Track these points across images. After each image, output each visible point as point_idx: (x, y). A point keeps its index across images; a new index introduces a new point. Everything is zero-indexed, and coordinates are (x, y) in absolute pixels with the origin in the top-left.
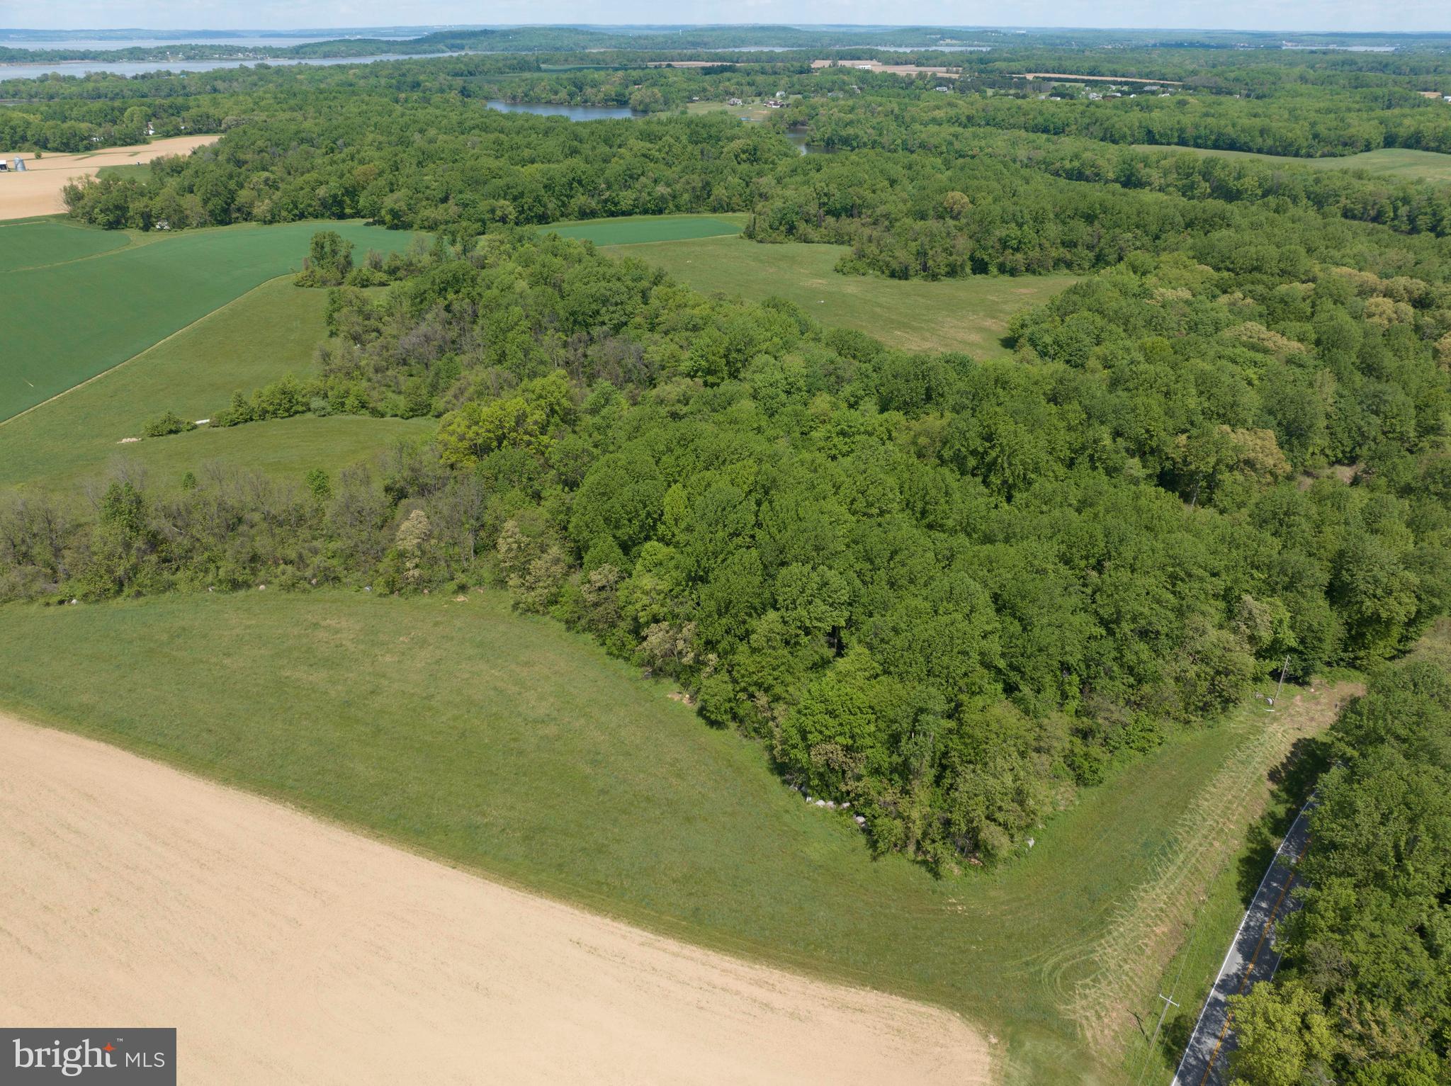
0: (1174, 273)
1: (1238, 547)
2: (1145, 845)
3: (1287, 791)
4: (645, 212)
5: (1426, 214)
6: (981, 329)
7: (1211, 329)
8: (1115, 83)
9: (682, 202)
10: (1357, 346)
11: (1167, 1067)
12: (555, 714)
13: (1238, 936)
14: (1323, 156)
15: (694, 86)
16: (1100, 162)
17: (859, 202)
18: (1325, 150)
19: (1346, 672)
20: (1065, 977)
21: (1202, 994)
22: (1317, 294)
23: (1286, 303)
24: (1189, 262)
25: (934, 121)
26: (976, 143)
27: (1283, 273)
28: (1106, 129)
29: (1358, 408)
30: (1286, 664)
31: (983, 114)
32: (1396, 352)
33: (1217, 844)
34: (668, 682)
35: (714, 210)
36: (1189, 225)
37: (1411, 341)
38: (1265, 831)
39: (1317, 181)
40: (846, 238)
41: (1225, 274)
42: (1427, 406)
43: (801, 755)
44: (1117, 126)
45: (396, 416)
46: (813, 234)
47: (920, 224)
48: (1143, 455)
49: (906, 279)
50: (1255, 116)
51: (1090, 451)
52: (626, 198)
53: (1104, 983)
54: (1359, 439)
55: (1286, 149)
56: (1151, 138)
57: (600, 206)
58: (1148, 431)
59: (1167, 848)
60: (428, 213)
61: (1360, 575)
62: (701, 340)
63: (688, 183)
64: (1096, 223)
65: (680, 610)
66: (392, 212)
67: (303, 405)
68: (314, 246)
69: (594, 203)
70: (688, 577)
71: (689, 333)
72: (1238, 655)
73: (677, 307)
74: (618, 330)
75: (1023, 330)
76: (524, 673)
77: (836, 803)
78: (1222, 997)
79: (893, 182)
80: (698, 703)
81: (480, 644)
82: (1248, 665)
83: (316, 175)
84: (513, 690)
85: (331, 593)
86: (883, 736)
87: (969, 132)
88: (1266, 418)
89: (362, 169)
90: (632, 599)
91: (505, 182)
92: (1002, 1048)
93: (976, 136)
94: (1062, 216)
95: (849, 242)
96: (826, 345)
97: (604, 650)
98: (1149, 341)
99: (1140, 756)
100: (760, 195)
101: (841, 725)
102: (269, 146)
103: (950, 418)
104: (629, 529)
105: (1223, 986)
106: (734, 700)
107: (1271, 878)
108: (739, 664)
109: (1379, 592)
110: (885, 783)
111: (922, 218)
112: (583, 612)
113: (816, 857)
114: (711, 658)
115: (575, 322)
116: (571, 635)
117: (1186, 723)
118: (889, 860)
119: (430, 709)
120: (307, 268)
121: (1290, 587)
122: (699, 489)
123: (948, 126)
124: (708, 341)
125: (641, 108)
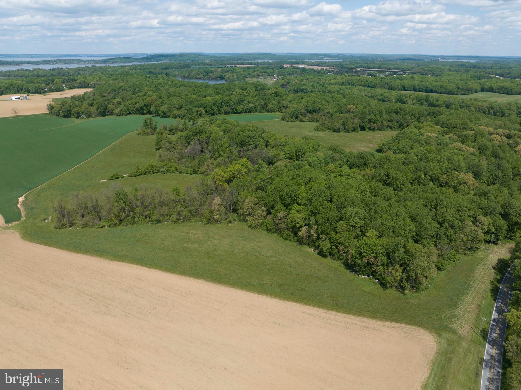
0: (429, 129)
1: (474, 203)
2: (462, 286)
3: (498, 272)
4: (246, 112)
5: (499, 112)
7: (445, 145)
8: (388, 71)
9: (258, 109)
10: (491, 149)
11: (484, 341)
12: (274, 255)
13: (495, 309)
14: (462, 94)
15: (246, 73)
16: (390, 96)
17: (318, 109)
18: (463, 92)
19: (508, 241)
20: (449, 318)
21: (489, 323)
22: (476, 134)
23: (466, 137)
24: (433, 125)
25: (331, 84)
26: (347, 91)
27: (464, 128)
28: (389, 86)
29: (494, 168)
30: (492, 237)
31: (347, 82)
32: (503, 151)
33: (482, 285)
34: (304, 246)
35: (268, 112)
36: (429, 115)
37: (507, 148)
38: (495, 282)
39: (463, 102)
40: (315, 120)
41: (445, 129)
42: (515, 167)
43: (359, 261)
44: (393, 85)
45: (188, 174)
46: (305, 119)
47: (342, 115)
48: (433, 181)
50: (438, 81)
51: (418, 180)
52: (240, 108)
53: (460, 320)
54: (495, 178)
55: (449, 92)
56: (404, 89)
57: (231, 110)
59: (469, 286)
60: (175, 112)
61: (512, 210)
62: (287, 149)
63: (260, 103)
64: (399, 114)
65: (311, 223)
66: (163, 112)
67: (157, 170)
68: (144, 122)
69: (229, 109)
70: (312, 213)
71: (282, 147)
72: (479, 233)
73: (275, 139)
74: (256, 147)
75: (384, 147)
76: (260, 244)
77: (368, 276)
78: (494, 324)
79: (328, 102)
80: (317, 251)
81: (242, 237)
82: (482, 237)
83: (135, 100)
84: (258, 249)
85: (189, 224)
86: (384, 254)
87: (344, 87)
88: (468, 170)
89: (149, 98)
90: (293, 221)
91: (200, 103)
92: (436, 336)
93: (346, 88)
94: (387, 112)
95: (317, 121)
96: (328, 150)
97: (281, 238)
98: (428, 147)
99: (453, 263)
100: (284, 107)
101: (372, 250)
102: (112, 91)
103: (373, 170)
104: (289, 201)
105: (494, 321)
106: (331, 248)
107: (500, 294)
108: (332, 237)
109: (517, 215)
110: (386, 268)
111: (342, 113)
112: (274, 227)
113: (367, 290)
114: (324, 236)
115: (242, 144)
116: (270, 234)
117: (465, 254)
118: (388, 290)
119: (235, 254)
120: (142, 129)
121: (491, 213)
122: (309, 188)
123: (336, 85)
124: (290, 149)
125: (229, 80)
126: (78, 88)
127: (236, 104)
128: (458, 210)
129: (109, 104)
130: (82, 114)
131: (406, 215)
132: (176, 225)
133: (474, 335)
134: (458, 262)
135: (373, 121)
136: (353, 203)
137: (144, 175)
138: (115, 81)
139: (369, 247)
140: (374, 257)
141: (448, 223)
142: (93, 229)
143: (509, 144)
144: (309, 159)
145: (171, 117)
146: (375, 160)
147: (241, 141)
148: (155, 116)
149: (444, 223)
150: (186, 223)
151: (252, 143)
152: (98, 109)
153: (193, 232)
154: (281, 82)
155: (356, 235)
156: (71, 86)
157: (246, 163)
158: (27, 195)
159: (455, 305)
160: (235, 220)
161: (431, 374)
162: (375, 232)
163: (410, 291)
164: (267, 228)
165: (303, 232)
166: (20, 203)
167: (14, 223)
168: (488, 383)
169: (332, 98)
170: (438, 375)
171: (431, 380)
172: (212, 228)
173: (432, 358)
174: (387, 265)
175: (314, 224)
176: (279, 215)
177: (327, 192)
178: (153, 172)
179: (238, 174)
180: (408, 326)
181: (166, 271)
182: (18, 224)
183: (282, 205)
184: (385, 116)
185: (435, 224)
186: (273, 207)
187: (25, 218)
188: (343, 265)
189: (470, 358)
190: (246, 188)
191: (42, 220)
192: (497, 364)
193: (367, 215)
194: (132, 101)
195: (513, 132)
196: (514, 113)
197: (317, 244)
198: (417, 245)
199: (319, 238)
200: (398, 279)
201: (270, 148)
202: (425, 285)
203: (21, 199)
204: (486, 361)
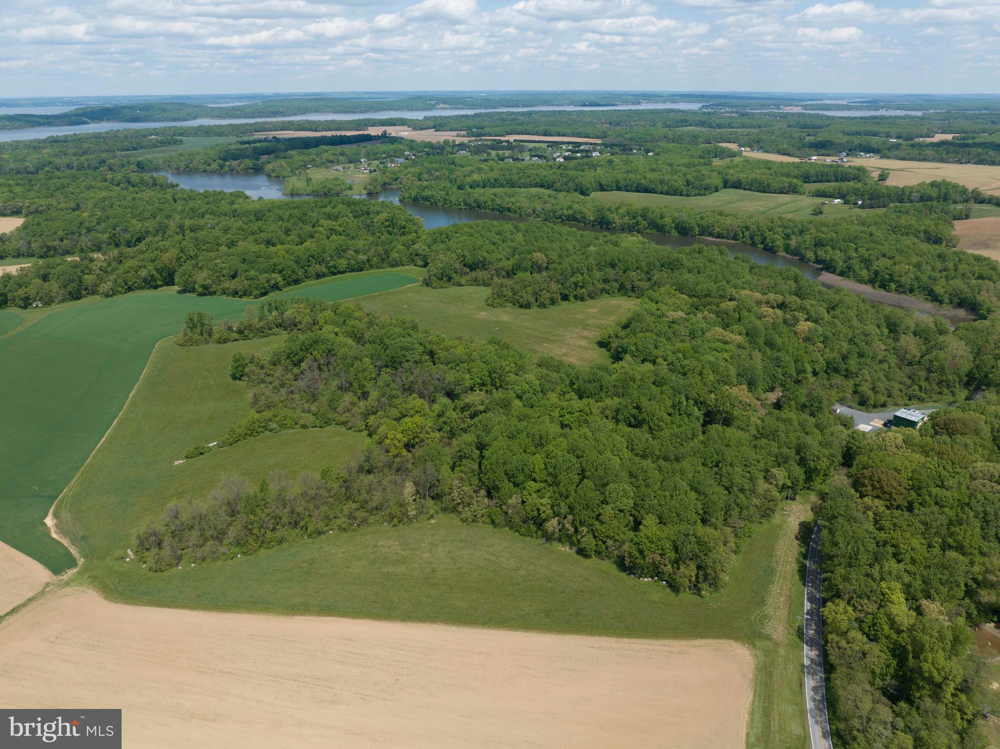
0: (670, 301)
1: (763, 449)
2: (765, 571)
3: (802, 542)
4: (353, 271)
5: (758, 235)
6: (585, 338)
7: (700, 333)
9: (373, 263)
10: (763, 334)
11: (801, 642)
12: (519, 565)
13: (806, 597)
14: (695, 195)
16: (584, 211)
17: (482, 259)
18: (697, 192)
19: (807, 492)
20: (759, 621)
21: (803, 618)
22: (739, 307)
23: (727, 314)
24: (675, 293)
26: (507, 199)
28: (577, 185)
29: (771, 365)
30: (789, 493)
32: (779, 335)
33: (788, 566)
34: (555, 543)
35: (393, 266)
36: (662, 265)
37: (784, 328)
38: (801, 559)
39: (702, 218)
40: (482, 282)
41: (695, 299)
42: (798, 361)
43: (639, 561)
44: (583, 183)
45: (315, 427)
48: (698, 405)
49: (530, 308)
51: (678, 407)
52: (342, 263)
53: (772, 620)
54: (774, 379)
55: (674, 192)
56: (602, 188)
57: (327, 270)
58: (698, 394)
59: (772, 571)
60: (225, 285)
61: (808, 453)
62: (475, 369)
63: (376, 251)
64: (617, 268)
65: (562, 511)
66: (203, 286)
67: (263, 427)
68: (189, 321)
69: (324, 269)
70: (562, 496)
71: (464, 364)
72: (774, 493)
73: (446, 348)
75: (611, 340)
76: (492, 550)
77: (652, 577)
78: (809, 617)
79: (495, 244)
80: (576, 549)
81: (462, 541)
82: (777, 495)
83: (136, 262)
84: (493, 558)
85: (369, 529)
86: (672, 548)
87: (499, 191)
88: (740, 379)
89: (165, 256)
90: (535, 509)
91: (271, 262)
92: (751, 647)
93: (505, 193)
94: (600, 266)
95: (486, 285)
96: (540, 366)
97: (517, 534)
99: (749, 539)
100: (418, 255)
101: (657, 546)
102: (67, 235)
103: (616, 399)
104: (520, 477)
105: (807, 614)
106: (596, 545)
107: (809, 575)
108: (597, 529)
109: (815, 459)
110: (676, 566)
112: (503, 518)
113: (656, 599)
114: (584, 529)
115: (394, 362)
116: (497, 529)
117: (761, 523)
118: (682, 595)
120: (186, 335)
121: (785, 462)
122: (545, 455)
123: (486, 188)
124: (479, 369)
125: (273, 174)
127: (335, 258)
128: (746, 466)
129: (84, 273)
130: (35, 300)
131: (687, 486)
132: (349, 534)
133: (790, 637)
134: (754, 535)
135: (581, 284)
136: (616, 476)
137: (245, 441)
139: (652, 542)
141: (736, 487)
142: (220, 562)
143: (785, 322)
144: (516, 387)
145: (218, 293)
147: (392, 358)
148: (184, 291)
149: (731, 487)
150: (365, 529)
151: (409, 358)
152: (65, 286)
153: (384, 543)
154: (379, 177)
157: (423, 407)
158: (55, 511)
159: (762, 602)
160: (437, 513)
161: (754, 696)
162: (653, 517)
163: (708, 591)
164: (492, 521)
165: (552, 525)
166: (52, 530)
167: (71, 573)
168: (813, 693)
170: (762, 695)
171: (756, 704)
172: (408, 531)
173: (751, 676)
174: (677, 563)
175: (568, 513)
176: (510, 501)
179: (420, 433)
180: (717, 641)
182: (79, 573)
183: (511, 484)
184: (598, 275)
185: (721, 491)
186: (497, 489)
187: (82, 559)
188: (615, 566)
189: (791, 667)
191: (117, 559)
192: (819, 668)
193: (636, 490)
195: (789, 298)
196: (779, 237)
197: (574, 540)
198: (707, 528)
199: (577, 532)
200: (694, 579)
201: (442, 367)
202: (724, 580)
203: (49, 521)
204: (807, 667)
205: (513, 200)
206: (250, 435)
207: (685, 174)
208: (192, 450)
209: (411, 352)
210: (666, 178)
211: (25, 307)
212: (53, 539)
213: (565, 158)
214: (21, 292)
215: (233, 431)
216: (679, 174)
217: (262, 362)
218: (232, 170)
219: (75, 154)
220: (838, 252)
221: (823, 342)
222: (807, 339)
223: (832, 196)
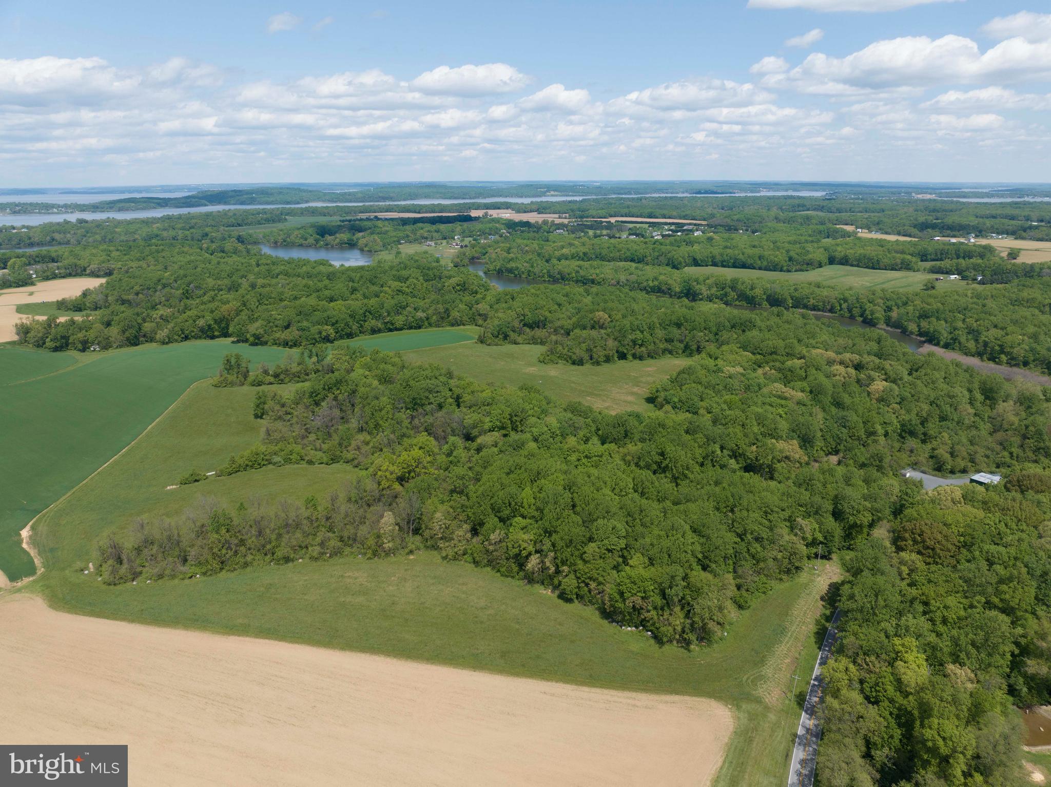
0: (731, 357)
1: (791, 497)
2: (774, 630)
3: (829, 604)
4: (411, 328)
5: (857, 307)
6: (632, 394)
7: (756, 388)
8: (666, 224)
9: (433, 321)
10: (830, 393)
11: (799, 709)
12: (489, 605)
13: (818, 661)
14: (796, 271)
15: (400, 234)
16: (670, 282)
17: (542, 318)
18: (797, 267)
19: (846, 551)
20: (752, 682)
21: (808, 683)
22: (806, 365)
23: (792, 372)
24: (738, 350)
25: (563, 256)
26: (592, 271)
27: (788, 354)
28: (669, 259)
29: (835, 425)
30: (820, 550)
31: (593, 251)
32: (849, 394)
33: (803, 627)
34: (536, 586)
35: (453, 325)
36: (733, 327)
37: (855, 388)
38: (823, 621)
39: (796, 290)
40: (539, 341)
41: (758, 357)
42: (868, 422)
43: (620, 605)
44: (675, 257)
45: (322, 463)
46: (519, 339)
47: (585, 333)
48: (736, 457)
49: (582, 365)
50: (754, 247)
51: (711, 458)
52: (399, 320)
53: (768, 682)
54: (838, 441)
55: (774, 267)
56: (696, 263)
57: (383, 326)
58: (737, 445)
59: (783, 631)
60: (277, 335)
61: (846, 505)
62: (496, 412)
63: (436, 309)
64: (682, 327)
65: (544, 548)
66: (254, 335)
67: (267, 460)
68: (226, 362)
69: (380, 325)
70: (546, 532)
71: (486, 407)
72: (799, 546)
73: (473, 392)
74: (440, 406)
75: (658, 394)
76: (464, 588)
77: (637, 627)
78: (816, 683)
79: (559, 305)
80: (557, 592)
81: (435, 577)
82: (804, 550)
83: (196, 312)
84: (463, 596)
85: (341, 560)
86: (657, 591)
87: (586, 264)
88: (792, 434)
89: (225, 308)
90: (516, 545)
91: (325, 315)
92: (734, 709)
93: (591, 266)
94: (663, 325)
95: (542, 343)
96: (565, 410)
97: (498, 574)
98: (727, 397)
99: (763, 595)
100: (480, 315)
101: (639, 587)
102: (143, 290)
103: (640, 445)
104: (506, 512)
105: (816, 679)
106: (578, 587)
107: (828, 638)
108: (579, 570)
109: (855, 512)
110: (660, 612)
111: (585, 328)
112: (485, 556)
113: (635, 649)
114: (565, 568)
115: (415, 404)
116: (479, 569)
117: (781, 579)
118: (667, 647)
119: (427, 608)
120: (221, 376)
121: (816, 513)
122: (537, 489)
123: (573, 261)
124: (499, 411)
125: (366, 249)
126: (64, 277)
127: (393, 314)
128: (766, 512)
129: (144, 320)
130: (93, 343)
131: (687, 527)
132: (319, 563)
133: (787, 702)
134: (771, 593)
135: (640, 342)
136: (607, 512)
137: (244, 472)
138: (141, 262)
139: (634, 583)
140: (642, 598)
141: (752, 533)
142: (176, 581)
143: (858, 381)
144: (534, 430)
145: (269, 343)
146: (641, 428)
147: (414, 399)
148: (238, 341)
149: (745, 534)
150: (337, 560)
151: (432, 400)
152: (124, 332)
153: (350, 574)
154: (469, 252)
155: (615, 563)
156: (49, 274)
157: (428, 443)
158: (34, 524)
159: (762, 661)
160: (418, 549)
161: (724, 762)
162: (641, 558)
163: (697, 645)
164: (474, 559)
165: (533, 562)
166: (24, 541)
167: (27, 580)
168: (799, 766)
169: (567, 295)
170: (734, 762)
171: (724, 770)
172: (382, 565)
173: (726, 740)
174: (662, 609)
175: (549, 550)
176: (492, 537)
177: (567, 495)
178: (259, 464)
179: (417, 467)
180: (694, 698)
181: (319, 646)
182: (34, 581)
183: (496, 519)
184: (660, 333)
185: (731, 538)
186: (482, 524)
187: (42, 569)
188: (597, 613)
189: (779, 734)
190: (433, 492)
191: (76, 571)
192: (814, 739)
193: (630, 530)
194: (188, 313)
195: (867, 359)
196: (879, 309)
197: (556, 582)
198: (704, 575)
199: (558, 572)
200: (679, 628)
201: (464, 410)
202: (719, 634)
203: (25, 533)
204: (800, 737)
205: (598, 271)
206: (252, 467)
207: (788, 251)
208: (187, 476)
209: (435, 395)
210: (766, 253)
211: (83, 350)
212: (23, 549)
213: (663, 236)
214: (80, 335)
215: (233, 461)
216: (781, 250)
217: (284, 400)
218: (327, 245)
219: (183, 229)
220: (943, 322)
221: (899, 403)
222: (881, 400)
223: (949, 272)
